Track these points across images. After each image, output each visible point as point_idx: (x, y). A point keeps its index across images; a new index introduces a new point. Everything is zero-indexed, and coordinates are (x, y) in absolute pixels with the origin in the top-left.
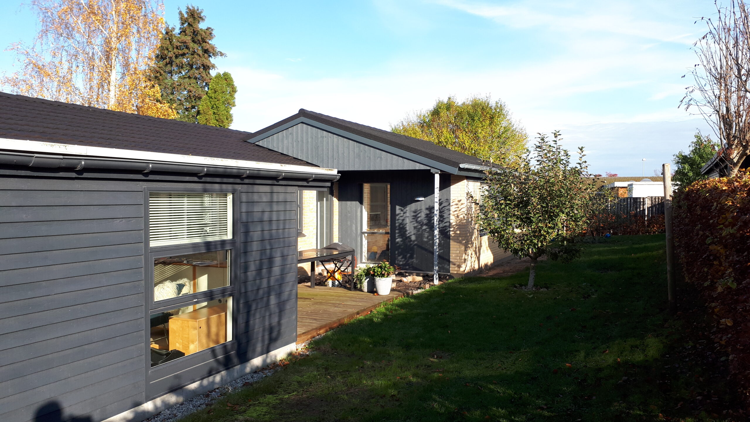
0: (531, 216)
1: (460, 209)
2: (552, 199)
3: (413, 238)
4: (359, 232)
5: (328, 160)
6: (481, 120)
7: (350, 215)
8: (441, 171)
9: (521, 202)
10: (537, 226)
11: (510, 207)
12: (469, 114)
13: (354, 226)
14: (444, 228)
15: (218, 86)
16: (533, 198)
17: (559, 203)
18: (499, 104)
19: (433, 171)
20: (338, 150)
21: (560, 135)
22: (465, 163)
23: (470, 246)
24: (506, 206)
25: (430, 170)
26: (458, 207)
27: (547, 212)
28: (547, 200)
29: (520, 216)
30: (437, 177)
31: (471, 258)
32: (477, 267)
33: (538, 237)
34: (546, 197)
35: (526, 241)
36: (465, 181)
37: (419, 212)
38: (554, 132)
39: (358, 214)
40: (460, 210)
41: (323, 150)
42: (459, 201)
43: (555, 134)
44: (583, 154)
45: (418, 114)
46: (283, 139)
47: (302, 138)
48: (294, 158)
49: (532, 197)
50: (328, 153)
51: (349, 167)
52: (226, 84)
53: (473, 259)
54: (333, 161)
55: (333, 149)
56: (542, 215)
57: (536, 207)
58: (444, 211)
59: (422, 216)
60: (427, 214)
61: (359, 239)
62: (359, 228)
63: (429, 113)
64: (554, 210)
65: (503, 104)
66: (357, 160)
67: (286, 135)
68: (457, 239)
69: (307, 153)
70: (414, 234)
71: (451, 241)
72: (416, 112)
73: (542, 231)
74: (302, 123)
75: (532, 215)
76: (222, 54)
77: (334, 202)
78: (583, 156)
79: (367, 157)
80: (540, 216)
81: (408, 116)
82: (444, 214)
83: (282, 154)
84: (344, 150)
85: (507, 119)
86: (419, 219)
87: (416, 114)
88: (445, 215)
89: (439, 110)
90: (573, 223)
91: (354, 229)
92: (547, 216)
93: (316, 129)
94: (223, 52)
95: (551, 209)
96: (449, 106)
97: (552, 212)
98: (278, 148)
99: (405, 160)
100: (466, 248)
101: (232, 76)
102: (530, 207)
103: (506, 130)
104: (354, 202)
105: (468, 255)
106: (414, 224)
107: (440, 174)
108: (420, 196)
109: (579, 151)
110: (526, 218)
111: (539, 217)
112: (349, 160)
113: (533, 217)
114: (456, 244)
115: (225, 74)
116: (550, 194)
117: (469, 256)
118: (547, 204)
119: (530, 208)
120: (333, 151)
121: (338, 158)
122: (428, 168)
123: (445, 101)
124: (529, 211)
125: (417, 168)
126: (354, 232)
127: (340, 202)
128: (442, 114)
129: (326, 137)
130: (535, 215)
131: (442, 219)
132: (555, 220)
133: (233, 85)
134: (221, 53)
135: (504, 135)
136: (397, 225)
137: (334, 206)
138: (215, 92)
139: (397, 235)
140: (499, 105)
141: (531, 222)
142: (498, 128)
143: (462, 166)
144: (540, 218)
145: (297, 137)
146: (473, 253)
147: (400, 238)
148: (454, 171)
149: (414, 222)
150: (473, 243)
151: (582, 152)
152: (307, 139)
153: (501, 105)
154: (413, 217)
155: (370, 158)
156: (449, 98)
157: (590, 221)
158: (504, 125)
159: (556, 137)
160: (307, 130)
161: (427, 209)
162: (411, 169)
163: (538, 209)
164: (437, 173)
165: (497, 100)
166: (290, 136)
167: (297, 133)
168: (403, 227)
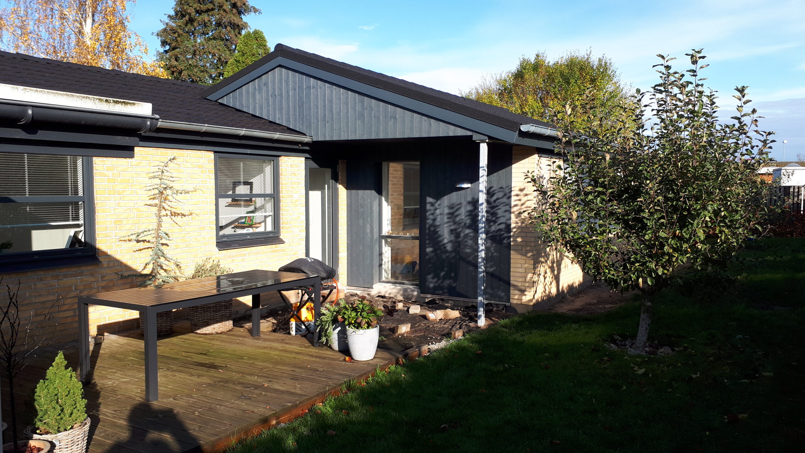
0: (644, 217)
1: (522, 202)
2: (686, 184)
3: (449, 247)
4: (376, 235)
5: (317, 124)
6: (579, 82)
7: (362, 209)
8: (490, 138)
9: (626, 191)
10: (655, 235)
11: (603, 200)
12: (562, 74)
13: (368, 226)
14: (498, 233)
15: (246, 48)
16: (648, 182)
17: (700, 190)
18: (604, 61)
19: (476, 137)
20: (332, 107)
21: (703, 57)
22: (529, 124)
23: (542, 260)
24: (596, 197)
25: (471, 136)
26: (520, 200)
27: (675, 209)
28: (677, 185)
29: (623, 216)
30: (484, 149)
31: (545, 278)
32: (554, 291)
33: (656, 257)
34: (673, 181)
35: (633, 263)
36: (536, 156)
37: (457, 208)
38: (691, 52)
39: (374, 208)
40: (522, 205)
41: (310, 109)
42: (521, 190)
43: (692, 56)
44: (744, 100)
45: (498, 78)
46: (254, 94)
47: (281, 89)
48: (270, 122)
49: (647, 179)
50: (317, 112)
51: (348, 136)
52: (256, 45)
53: (548, 280)
54: (325, 124)
55: (325, 106)
56: (667, 216)
57: (655, 198)
58: (497, 206)
59: (463, 214)
60: (471, 211)
61: (377, 247)
62: (376, 230)
63: (510, 76)
64: (691, 206)
65: (609, 62)
66: (359, 122)
67: (259, 86)
68: (522, 250)
69: (288, 114)
70: (451, 241)
71: (512, 252)
72: (494, 76)
73: (666, 247)
74: (280, 66)
75: (646, 215)
76: (256, 11)
77: (340, 190)
78: (745, 103)
79: (375, 117)
80: (663, 217)
81: (484, 81)
82: (497, 211)
83: (254, 116)
84: (340, 107)
85: (613, 82)
86: (457, 219)
87: (494, 78)
88: (500, 212)
89: (524, 71)
90: (726, 231)
91: (368, 230)
92: (675, 216)
93: (300, 75)
94: (257, 8)
95: (685, 202)
96: (537, 66)
97: (685, 209)
98: (249, 107)
99: (432, 121)
100: (536, 263)
101: (264, 34)
102: (642, 199)
103: (613, 95)
104: (368, 192)
105: (540, 274)
106: (450, 226)
107: (488, 144)
108: (464, 181)
109: (738, 94)
110: (634, 219)
111: (659, 219)
112: (347, 122)
113: (647, 219)
114: (520, 256)
115: (256, 32)
116: (682, 175)
117: (542, 277)
118: (677, 193)
119: (641, 201)
120: (325, 110)
121: (332, 119)
122: (469, 133)
123: (532, 60)
124: (640, 206)
125: (451, 134)
126: (369, 235)
127: (349, 191)
128: (527, 76)
129: (314, 87)
130: (652, 214)
131: (494, 219)
132: (692, 224)
133: (265, 46)
134: (254, 8)
135: (609, 103)
136: (427, 226)
137: (340, 196)
138: (243, 55)
139: (427, 242)
140: (603, 64)
141: (644, 227)
142: (602, 94)
143: (524, 128)
144: (662, 220)
145: (274, 89)
146: (548, 271)
147: (431, 247)
148: (512, 137)
149: (451, 224)
150: (549, 255)
151: (743, 96)
152: (288, 92)
153: (606, 63)
154: (449, 216)
155: (378, 118)
156: (537, 56)
157: (762, 227)
158: (610, 90)
159: (694, 62)
160: (288, 78)
161: (469, 203)
162: (441, 135)
163: (658, 204)
164: (483, 141)
165: (601, 57)
166: (264, 88)
167: (274, 81)
168: (435, 230)
